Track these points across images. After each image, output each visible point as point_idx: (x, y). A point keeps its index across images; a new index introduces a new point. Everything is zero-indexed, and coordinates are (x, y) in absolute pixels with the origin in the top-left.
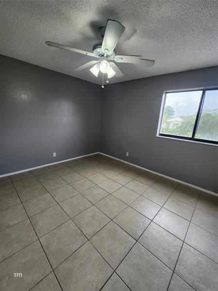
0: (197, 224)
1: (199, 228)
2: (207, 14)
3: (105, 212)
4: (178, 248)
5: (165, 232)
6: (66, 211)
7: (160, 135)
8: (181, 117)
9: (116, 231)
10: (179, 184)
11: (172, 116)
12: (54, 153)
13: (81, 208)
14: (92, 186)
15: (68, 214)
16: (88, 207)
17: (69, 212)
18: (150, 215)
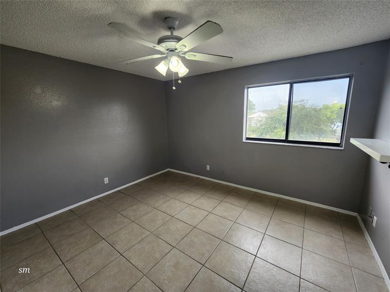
0: (310, 249)
1: (314, 254)
2: (289, 7)
3: (192, 256)
4: (295, 288)
5: (275, 269)
6: (136, 264)
7: (248, 139)
8: (264, 111)
9: (212, 281)
10: (279, 199)
11: (253, 111)
12: (105, 179)
13: (158, 255)
14: (168, 219)
15: (140, 269)
16: (167, 251)
17: (140, 265)
18: (251, 249)
